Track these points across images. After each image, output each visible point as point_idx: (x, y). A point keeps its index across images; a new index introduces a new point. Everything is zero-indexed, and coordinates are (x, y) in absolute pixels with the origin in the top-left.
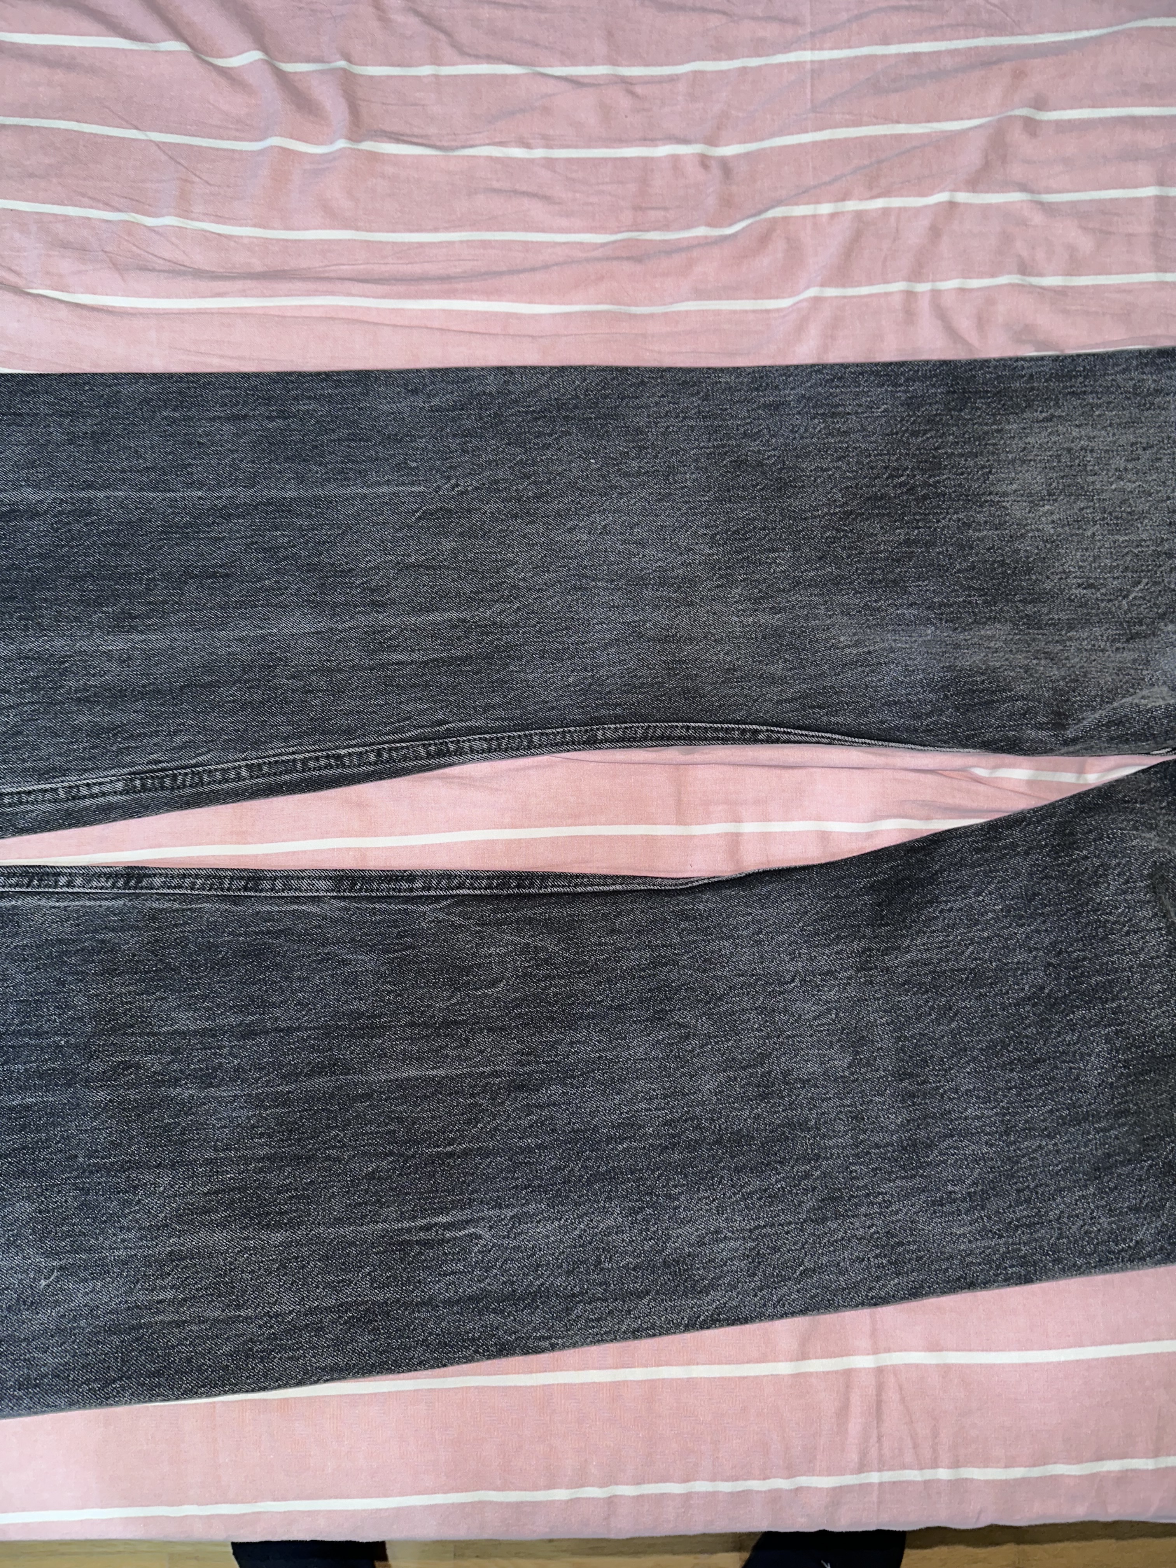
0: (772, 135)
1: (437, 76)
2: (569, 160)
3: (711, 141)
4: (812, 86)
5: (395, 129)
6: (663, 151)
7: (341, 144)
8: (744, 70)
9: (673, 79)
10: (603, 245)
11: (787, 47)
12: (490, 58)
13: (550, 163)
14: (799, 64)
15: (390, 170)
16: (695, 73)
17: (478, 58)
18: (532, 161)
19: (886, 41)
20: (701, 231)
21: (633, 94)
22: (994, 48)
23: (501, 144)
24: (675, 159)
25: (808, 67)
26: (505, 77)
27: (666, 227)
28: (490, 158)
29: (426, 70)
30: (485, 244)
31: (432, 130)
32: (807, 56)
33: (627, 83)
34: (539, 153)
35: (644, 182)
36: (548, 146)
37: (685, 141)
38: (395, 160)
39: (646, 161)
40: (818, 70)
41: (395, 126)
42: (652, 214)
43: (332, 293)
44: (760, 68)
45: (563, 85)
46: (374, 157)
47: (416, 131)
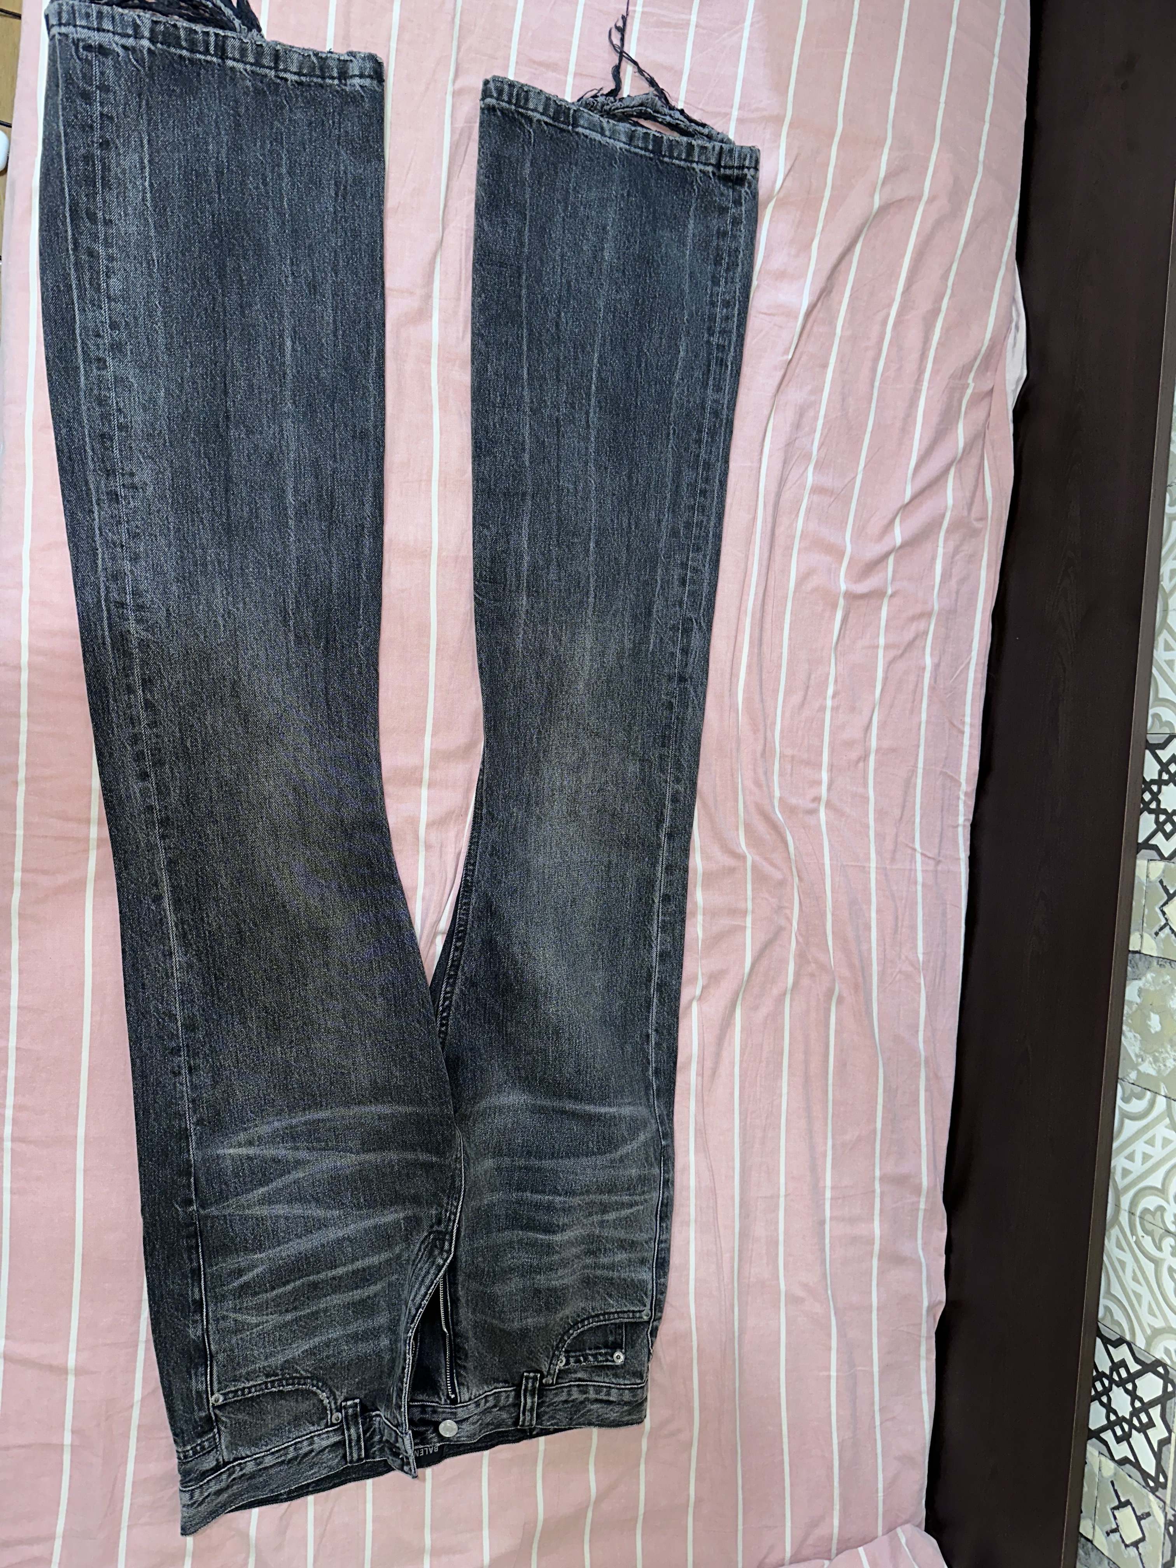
0: (830, 841)
1: (878, 647)
2: (823, 721)
3: (829, 805)
4: (856, 866)
5: (850, 620)
6: (825, 776)
7: (843, 587)
8: (868, 827)
9: (865, 785)
10: (773, 736)
11: (879, 853)
12: (885, 679)
13: (823, 709)
14: (868, 859)
15: (827, 614)
16: (867, 798)
17: (886, 672)
18: (825, 699)
19: (878, 911)
20: (777, 794)
21: (858, 762)
22: (871, 975)
23: (836, 681)
24: (819, 783)
25: (866, 865)
26: (874, 687)
27: (781, 774)
28: (829, 674)
29: (882, 641)
30: (779, 666)
31: (847, 642)
32: (873, 865)
33: (865, 758)
34: (829, 703)
35: (807, 763)
36: (833, 708)
37: (829, 789)
38: (832, 618)
39: (819, 766)
40: (865, 871)
41: (851, 621)
42: (789, 767)
43: (759, 574)
44: (868, 836)
45: (866, 720)
46: (835, 606)
47: (848, 632)
